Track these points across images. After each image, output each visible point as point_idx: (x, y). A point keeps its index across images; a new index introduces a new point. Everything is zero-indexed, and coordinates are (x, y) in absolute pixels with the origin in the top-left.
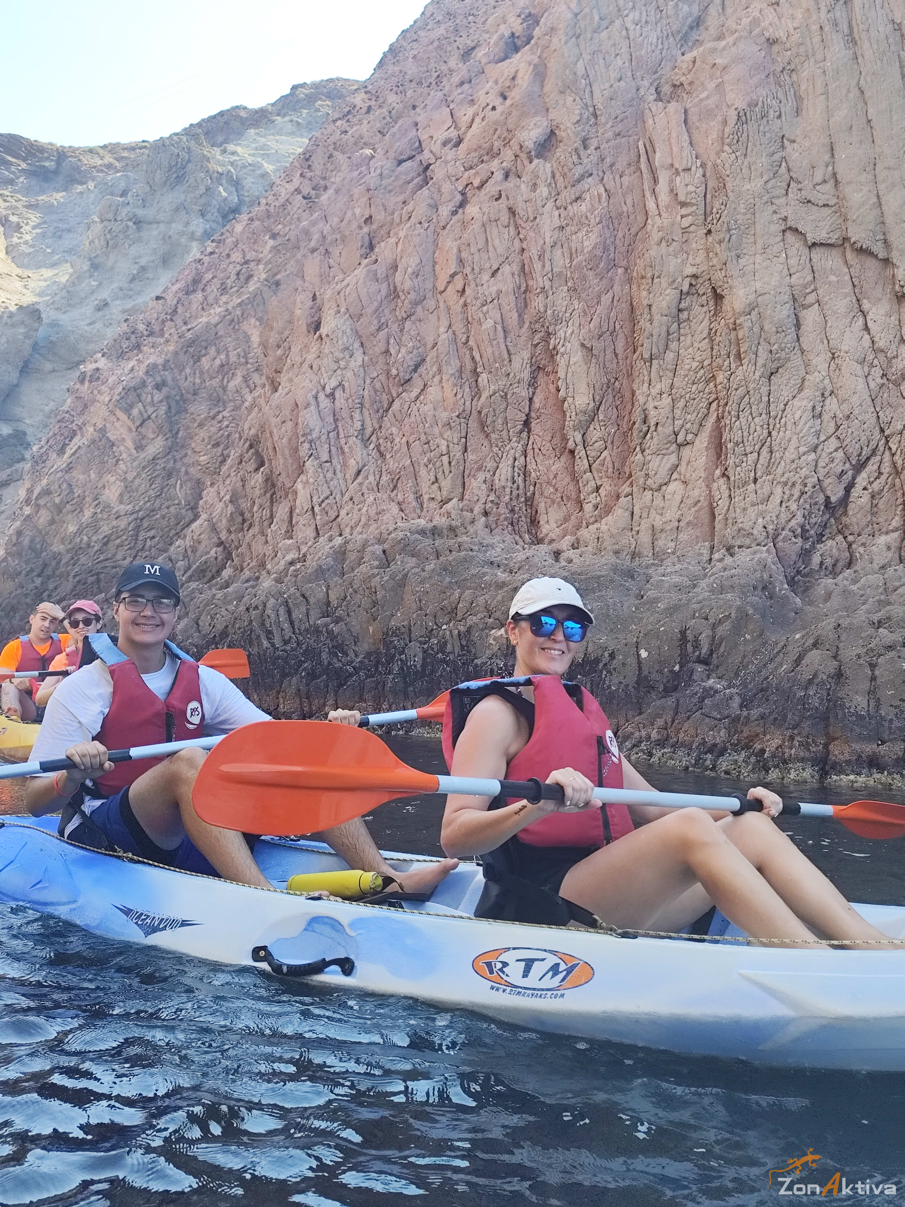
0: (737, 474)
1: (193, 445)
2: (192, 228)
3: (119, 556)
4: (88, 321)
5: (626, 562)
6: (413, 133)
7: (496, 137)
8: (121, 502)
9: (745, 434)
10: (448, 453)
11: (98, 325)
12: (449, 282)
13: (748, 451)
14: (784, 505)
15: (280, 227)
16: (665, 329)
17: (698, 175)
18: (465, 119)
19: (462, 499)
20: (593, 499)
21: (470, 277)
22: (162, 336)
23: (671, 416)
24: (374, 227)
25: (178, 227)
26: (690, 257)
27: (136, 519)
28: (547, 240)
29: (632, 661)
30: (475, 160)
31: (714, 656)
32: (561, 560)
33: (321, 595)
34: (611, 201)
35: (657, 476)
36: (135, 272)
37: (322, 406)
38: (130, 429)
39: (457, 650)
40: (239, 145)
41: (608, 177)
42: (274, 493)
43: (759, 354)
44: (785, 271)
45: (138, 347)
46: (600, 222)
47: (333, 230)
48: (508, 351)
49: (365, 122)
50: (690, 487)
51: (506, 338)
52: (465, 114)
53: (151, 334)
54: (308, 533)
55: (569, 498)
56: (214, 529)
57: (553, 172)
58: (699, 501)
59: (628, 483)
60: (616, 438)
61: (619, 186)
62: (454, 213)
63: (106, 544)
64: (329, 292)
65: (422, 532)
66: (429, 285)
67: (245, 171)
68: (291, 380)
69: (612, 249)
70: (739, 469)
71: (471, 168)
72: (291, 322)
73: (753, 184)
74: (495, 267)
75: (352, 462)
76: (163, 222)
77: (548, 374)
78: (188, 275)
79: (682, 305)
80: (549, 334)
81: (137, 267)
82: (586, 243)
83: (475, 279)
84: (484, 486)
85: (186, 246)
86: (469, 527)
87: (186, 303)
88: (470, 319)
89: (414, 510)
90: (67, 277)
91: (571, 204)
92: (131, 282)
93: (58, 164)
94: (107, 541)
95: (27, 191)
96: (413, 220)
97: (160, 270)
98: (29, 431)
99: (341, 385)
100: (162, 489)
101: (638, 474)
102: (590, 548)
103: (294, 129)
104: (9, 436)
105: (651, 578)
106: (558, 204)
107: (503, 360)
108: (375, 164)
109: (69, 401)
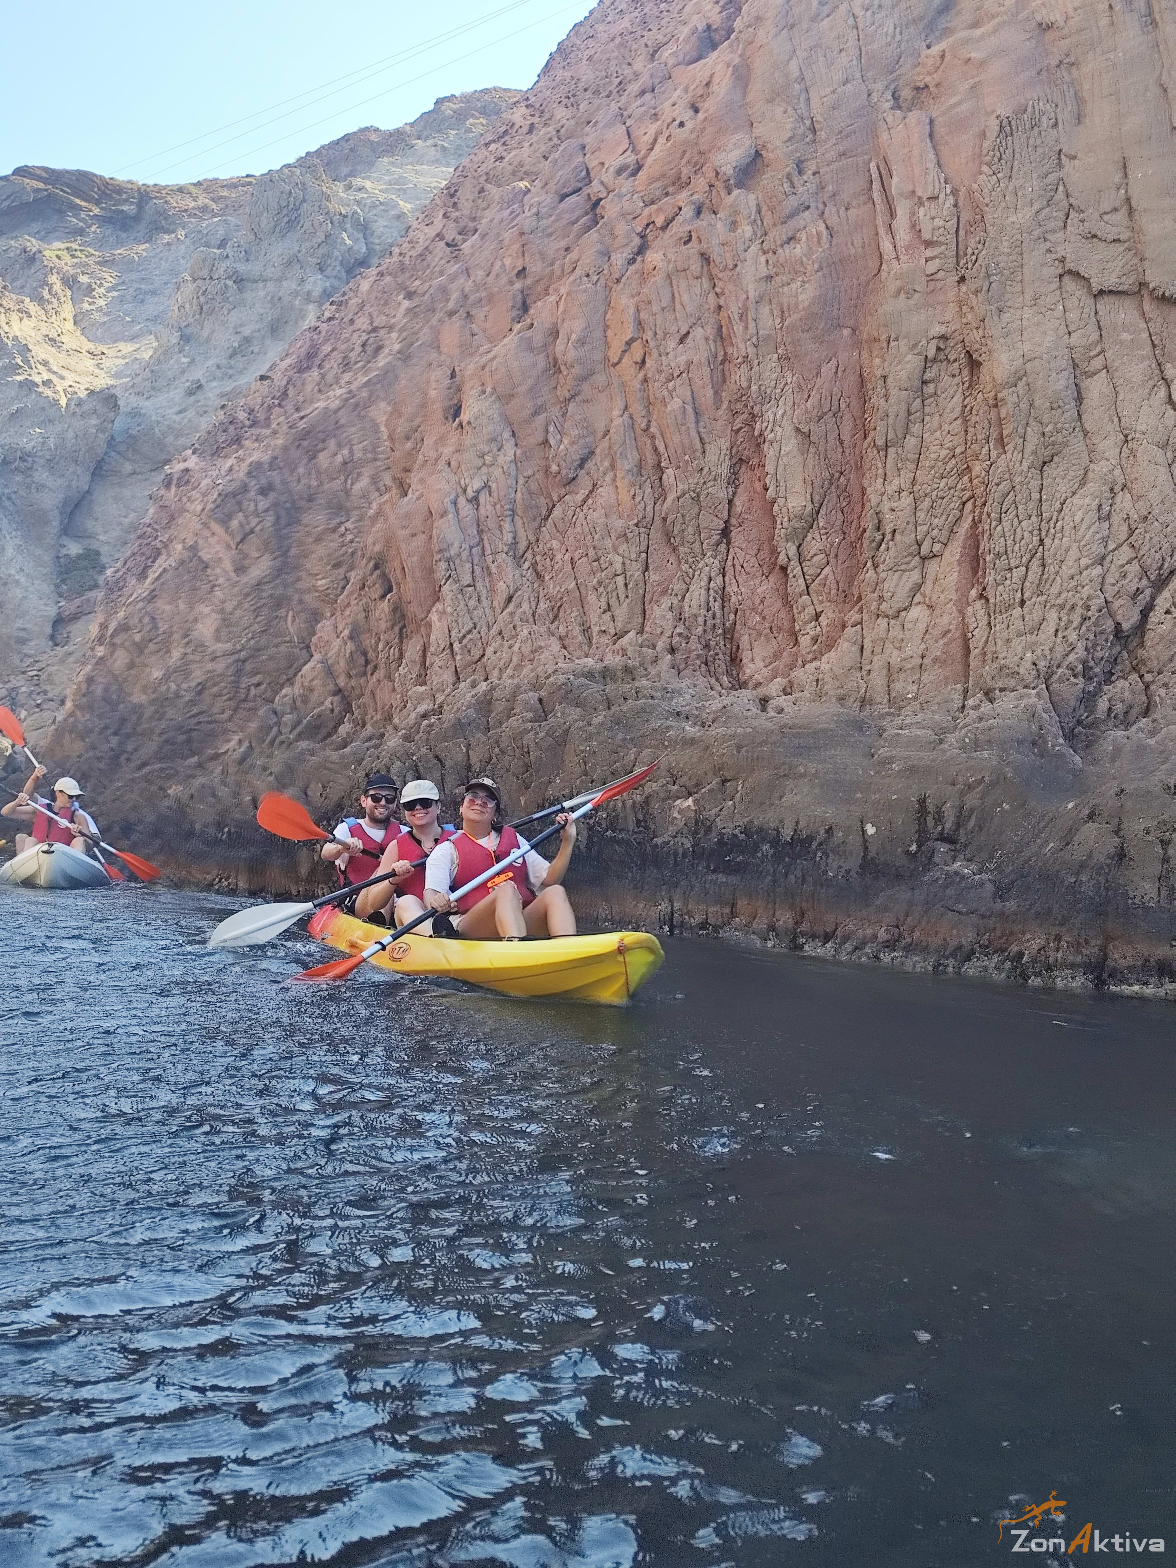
0: (999, 595)
1: (308, 566)
2: (308, 287)
3: (216, 710)
4: (178, 409)
5: (853, 711)
6: (580, 159)
7: (684, 161)
8: (218, 639)
9: (1010, 542)
10: (624, 572)
11: (190, 414)
12: (624, 352)
13: (1013, 565)
14: (1060, 634)
15: (417, 283)
16: (904, 406)
17: (947, 205)
18: (645, 138)
19: (641, 631)
20: (811, 630)
21: (652, 344)
22: (268, 426)
23: (912, 520)
24: (529, 281)
25: (290, 285)
26: (938, 313)
27: (237, 661)
28: (751, 294)
29: (854, 839)
30: (658, 192)
31: (962, 832)
32: (770, 709)
33: (460, 757)
34: (834, 241)
35: (895, 599)
36: (236, 344)
37: (462, 513)
38: (228, 547)
39: (632, 826)
40: (368, 178)
41: (830, 210)
42: (404, 626)
43: (1028, 438)
44: (1063, 327)
45: (237, 441)
46: (821, 268)
47: (477, 287)
48: (701, 439)
49: (527, 144)
50: (937, 612)
51: (697, 422)
52: (646, 132)
53: (254, 424)
54: (445, 677)
55: (780, 629)
56: (329, 672)
57: (758, 205)
58: (949, 631)
59: (856, 608)
60: (841, 550)
61: (844, 222)
62: (632, 261)
63: (200, 693)
65: (590, 675)
66: (598, 356)
67: (374, 211)
68: (422, 481)
69: (835, 303)
70: (1001, 588)
71: (653, 202)
72: (424, 406)
73: (1020, 215)
74: (683, 331)
75: (501, 586)
76: (271, 279)
77: (752, 468)
78: (301, 348)
80: (754, 416)
81: (238, 338)
82: (802, 298)
83: (658, 346)
84: (670, 615)
85: (301, 310)
86: (650, 668)
87: (298, 384)
88: (652, 397)
89: (580, 647)
90: (150, 352)
91: (782, 246)
92: (230, 357)
93: (140, 207)
94: (201, 690)
95: (101, 243)
96: (579, 272)
97: (268, 342)
98: (104, 550)
99: (486, 486)
100: (269, 622)
101: (870, 597)
102: (806, 693)
103: (439, 155)
104: (78, 556)
105: (885, 731)
106: (766, 246)
107: (695, 451)
108: (531, 200)
109: (151, 511)
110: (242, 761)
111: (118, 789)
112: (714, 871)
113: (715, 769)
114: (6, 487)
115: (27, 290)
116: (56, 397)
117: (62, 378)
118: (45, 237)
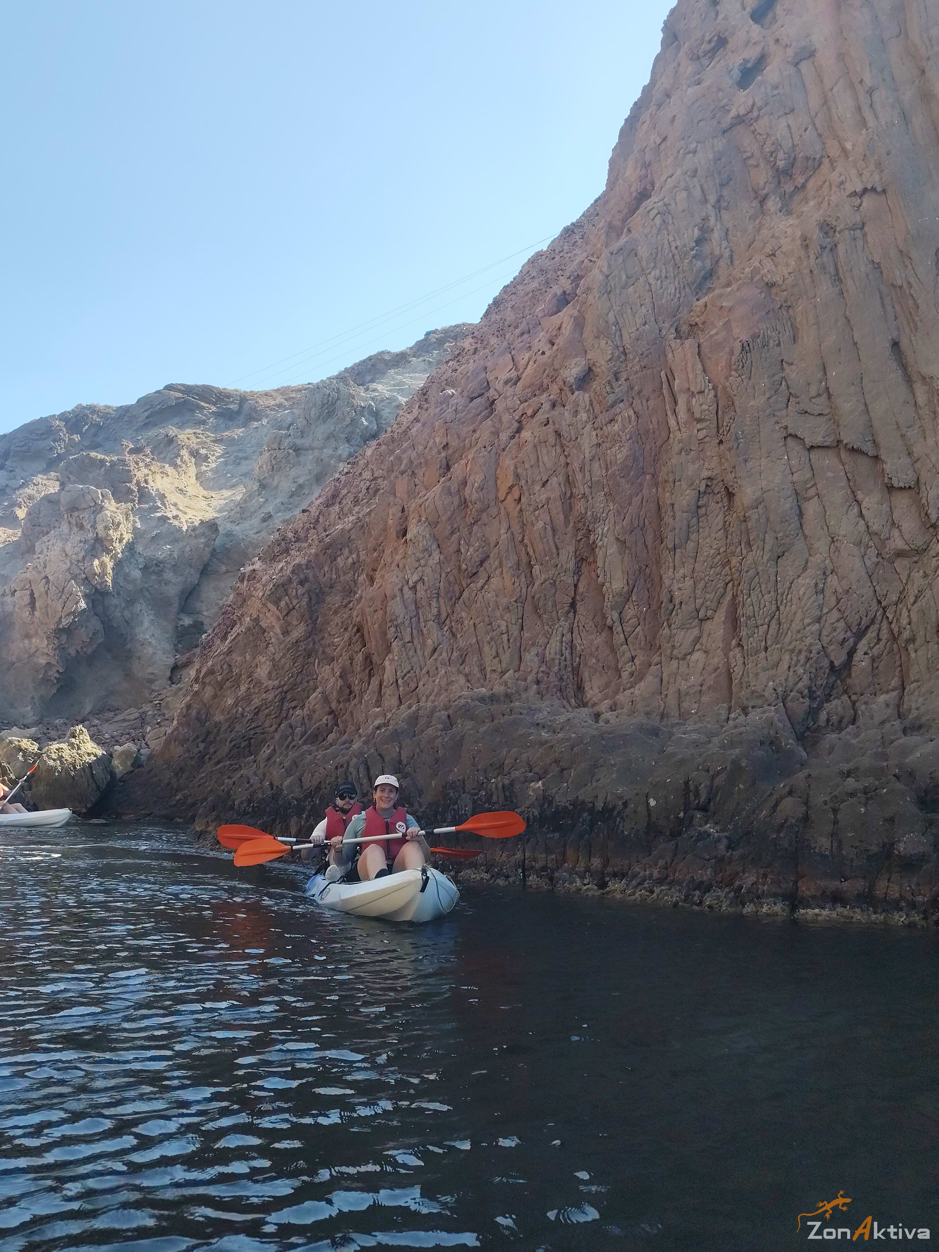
0: (750, 643)
1: (329, 629)
2: (339, 452)
3: (267, 725)
4: (255, 531)
5: (655, 721)
6: (483, 375)
7: (545, 375)
8: (270, 679)
9: (756, 609)
10: (507, 632)
11: (264, 534)
12: (508, 493)
13: (759, 624)
14: (792, 670)
16: (685, 522)
17: (710, 396)
18: (523, 361)
19: (518, 670)
20: (629, 667)
21: (524, 488)
22: (306, 541)
23: (693, 595)
24: (450, 452)
25: (328, 451)
26: (706, 463)
27: (281, 692)
28: (587, 455)
29: (641, 809)
30: (529, 395)
31: (712, 804)
32: (600, 721)
33: (395, 755)
34: (640, 421)
35: (682, 647)
36: (294, 489)
37: (406, 596)
38: (278, 618)
39: (501, 800)
40: (381, 383)
41: (637, 402)
42: (372, 669)
43: (766, 541)
44: (788, 471)
45: (287, 551)
46: (631, 438)
47: (419, 456)
48: (556, 546)
49: (471, 361)
50: (710, 656)
51: (554, 535)
52: (523, 357)
53: (298, 540)
54: (392, 702)
55: (609, 668)
56: (326, 699)
57: (591, 401)
58: (718, 668)
59: (658, 653)
60: (647, 615)
61: (645, 408)
62: (513, 437)
63: (257, 714)
64: (413, 505)
65: (482, 699)
66: (492, 497)
67: (383, 404)
68: (382, 576)
69: (641, 459)
70: (751, 639)
71: (526, 401)
72: (385, 530)
73: (757, 401)
74: (544, 479)
75: (429, 641)
76: (316, 448)
77: (590, 564)
78: (328, 491)
79: (700, 503)
80: (590, 531)
81: (295, 485)
82: (619, 456)
83: (529, 489)
85: (335, 467)
86: (522, 694)
87: (326, 514)
88: (525, 522)
89: (479, 681)
90: (241, 496)
91: (606, 424)
92: (291, 497)
93: (241, 406)
94: (257, 712)
95: (215, 429)
96: (479, 445)
97: (314, 487)
98: (206, 621)
99: (421, 579)
100: (303, 666)
101: (666, 646)
102: (625, 711)
103: (426, 367)
104: (190, 626)
105: (673, 735)
106: (596, 425)
107: (552, 554)
108: (453, 401)
109: (232, 596)
110: (268, 759)
111: (202, 778)
112: (553, 831)
113: (557, 762)
114: (146, 583)
115: (167, 460)
116: (181, 525)
117: (185, 513)
118: (181, 426)
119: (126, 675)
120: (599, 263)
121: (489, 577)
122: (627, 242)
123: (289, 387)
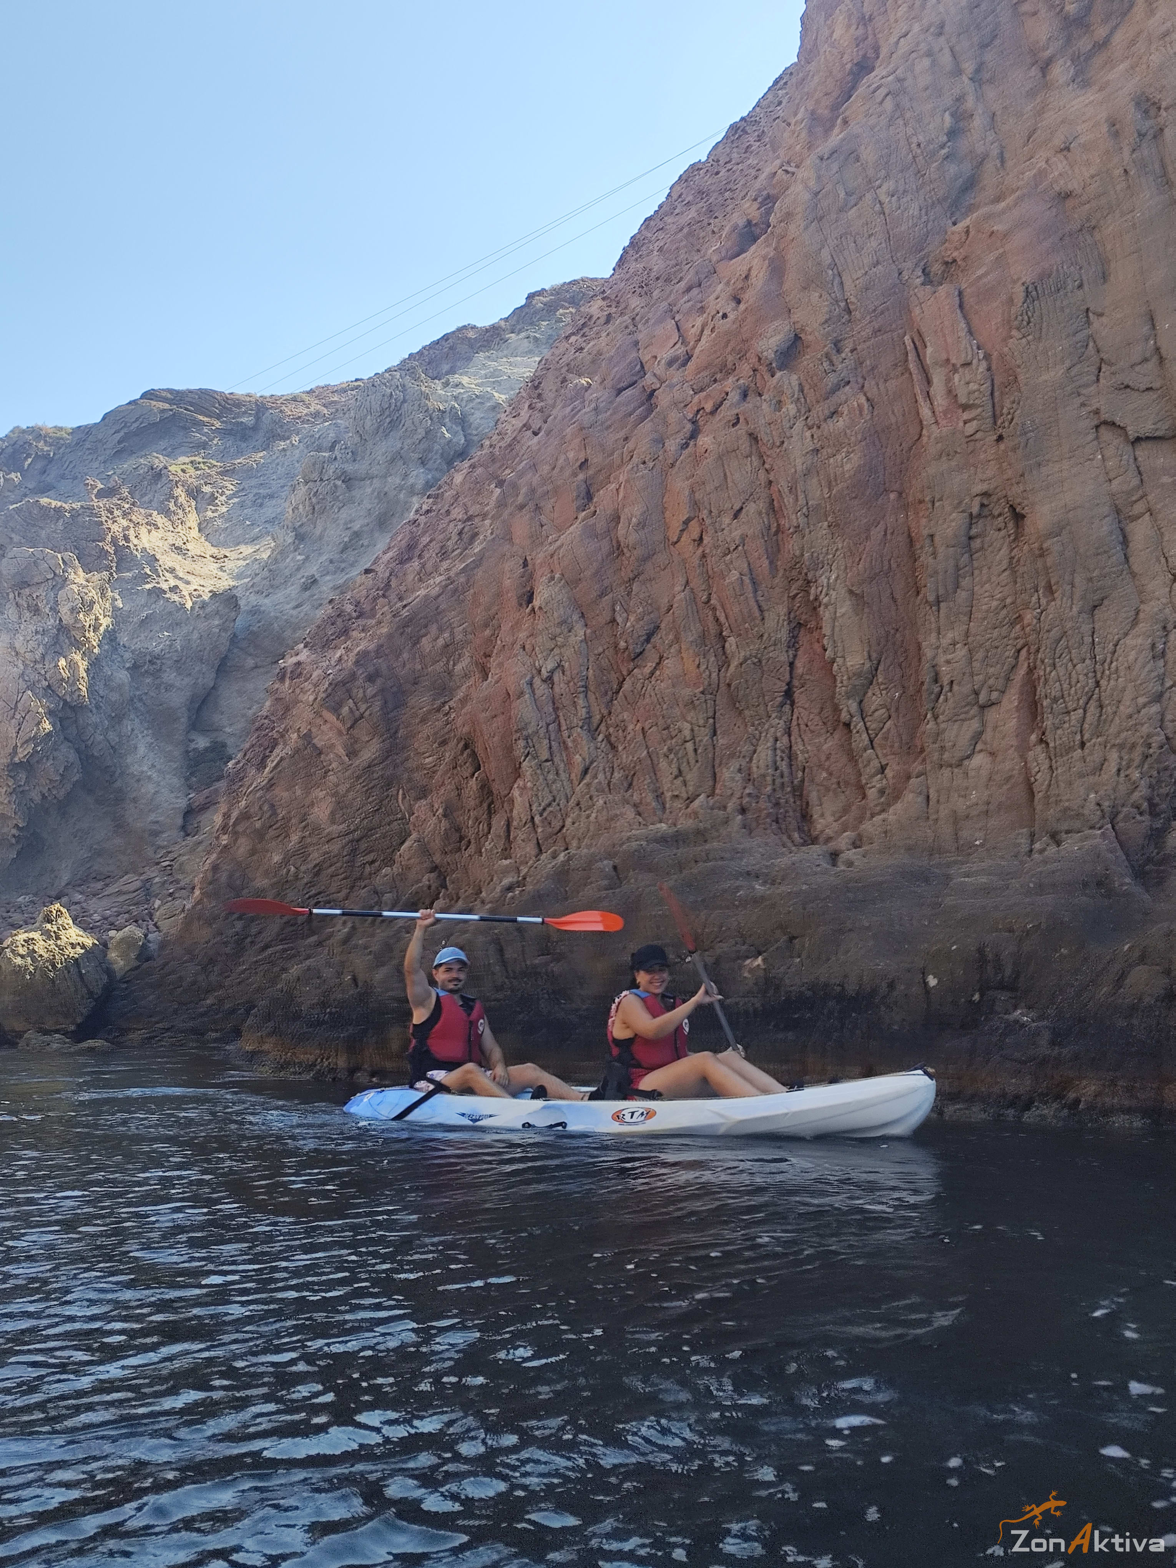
0: (1058, 738)
1: (416, 745)
2: (411, 481)
3: (333, 889)
4: (293, 604)
5: (922, 860)
6: (634, 354)
7: (729, 350)
8: (333, 822)
9: (1065, 686)
10: (693, 738)
11: (306, 608)
12: (683, 531)
13: (1070, 708)
14: (1122, 773)
15: (507, 471)
16: (952, 562)
17: (981, 370)
18: (693, 331)
19: (712, 794)
20: (877, 782)
21: (708, 521)
22: (374, 616)
23: (968, 671)
24: (591, 472)
25: (394, 480)
26: (979, 471)
27: (352, 841)
28: (799, 468)
29: (916, 990)
30: (707, 380)
31: (1021, 979)
32: (839, 863)
34: (876, 412)
35: (956, 748)
36: (347, 539)
37: (538, 693)
38: (340, 733)
40: (466, 374)
41: (869, 384)
42: (492, 802)
43: (1076, 584)
44: (1103, 477)
45: (345, 632)
46: (864, 438)
47: (544, 481)
48: (759, 606)
49: (604, 334)
50: (999, 758)
51: (755, 591)
52: (694, 324)
53: (361, 615)
54: (528, 849)
55: (847, 784)
56: (424, 850)
57: (800, 384)
58: (1012, 776)
60: (902, 704)
61: (884, 393)
62: (685, 446)
64: (541, 555)
65: (663, 840)
66: (659, 537)
67: (471, 405)
69: (880, 470)
70: (1059, 732)
71: (702, 390)
72: (499, 595)
73: (1052, 373)
74: (737, 507)
75: (578, 758)
76: (376, 476)
78: (402, 540)
79: (974, 532)
80: (809, 582)
81: (349, 533)
82: (847, 467)
83: (713, 523)
84: (738, 777)
85: (406, 503)
86: (721, 829)
87: (400, 575)
88: (710, 572)
89: (654, 813)
90: (269, 552)
91: (825, 420)
92: (342, 552)
93: (258, 418)
94: (318, 870)
95: (222, 455)
96: (635, 460)
97: (377, 534)
98: (230, 741)
99: (559, 666)
100: (381, 801)
101: (932, 748)
102: (875, 846)
103: (531, 346)
104: (206, 749)
105: (952, 879)
106: (810, 422)
107: (754, 619)
108: (591, 395)
109: (268, 704)
110: (346, 941)
111: (243, 972)
112: (783, 1030)
113: (782, 927)
114: (137, 689)
115: (155, 504)
116: (182, 601)
117: (188, 583)
118: (171, 453)
119: (119, 826)
120: (801, 174)
121: (661, 658)
122: (843, 140)
123: (327, 386)
